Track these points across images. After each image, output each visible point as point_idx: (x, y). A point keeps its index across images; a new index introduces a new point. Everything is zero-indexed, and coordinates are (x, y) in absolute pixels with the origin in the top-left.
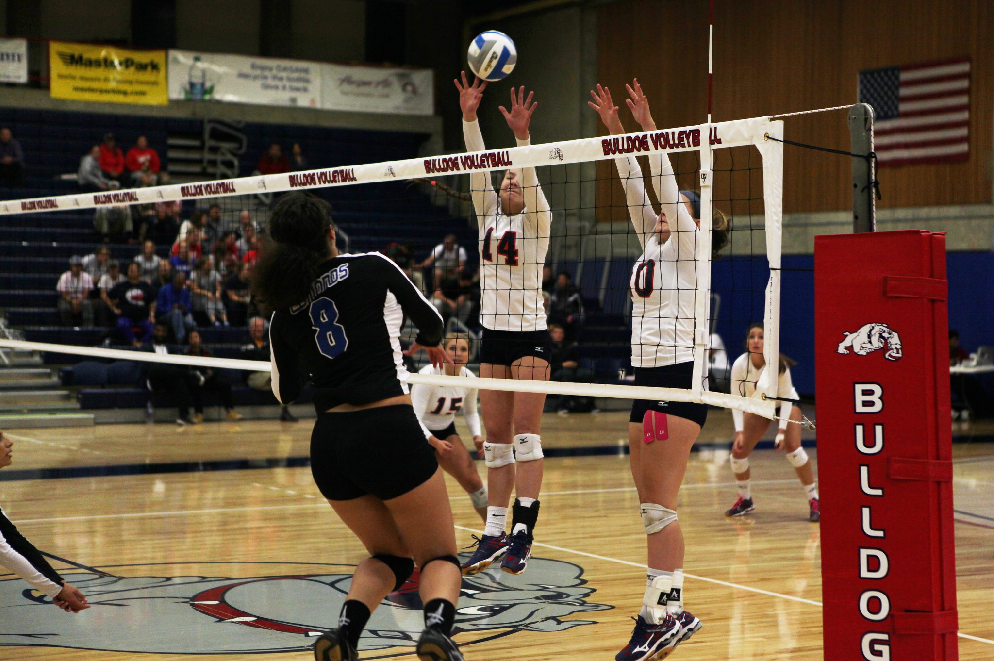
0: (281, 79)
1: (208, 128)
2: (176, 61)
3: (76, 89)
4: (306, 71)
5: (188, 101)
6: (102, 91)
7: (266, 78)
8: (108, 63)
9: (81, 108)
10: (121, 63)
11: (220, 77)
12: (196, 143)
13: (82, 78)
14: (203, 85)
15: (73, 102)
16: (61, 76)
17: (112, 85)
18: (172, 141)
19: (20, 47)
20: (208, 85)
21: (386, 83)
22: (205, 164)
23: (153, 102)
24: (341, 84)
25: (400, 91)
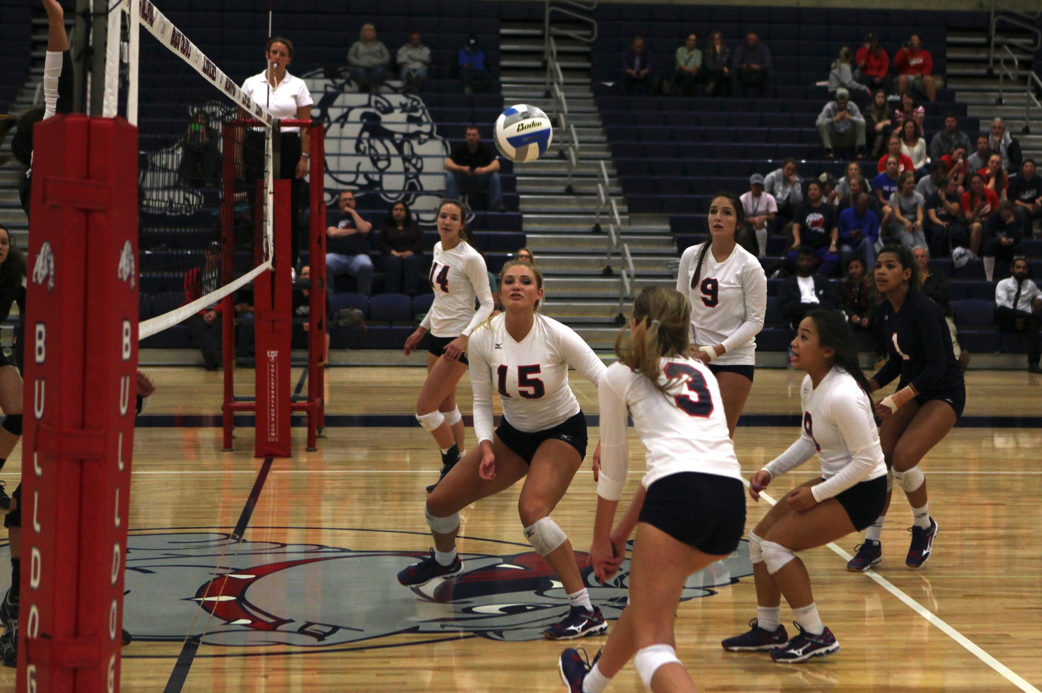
1: (994, 21)
12: (982, 40)
18: (951, 39)
22: (991, 65)
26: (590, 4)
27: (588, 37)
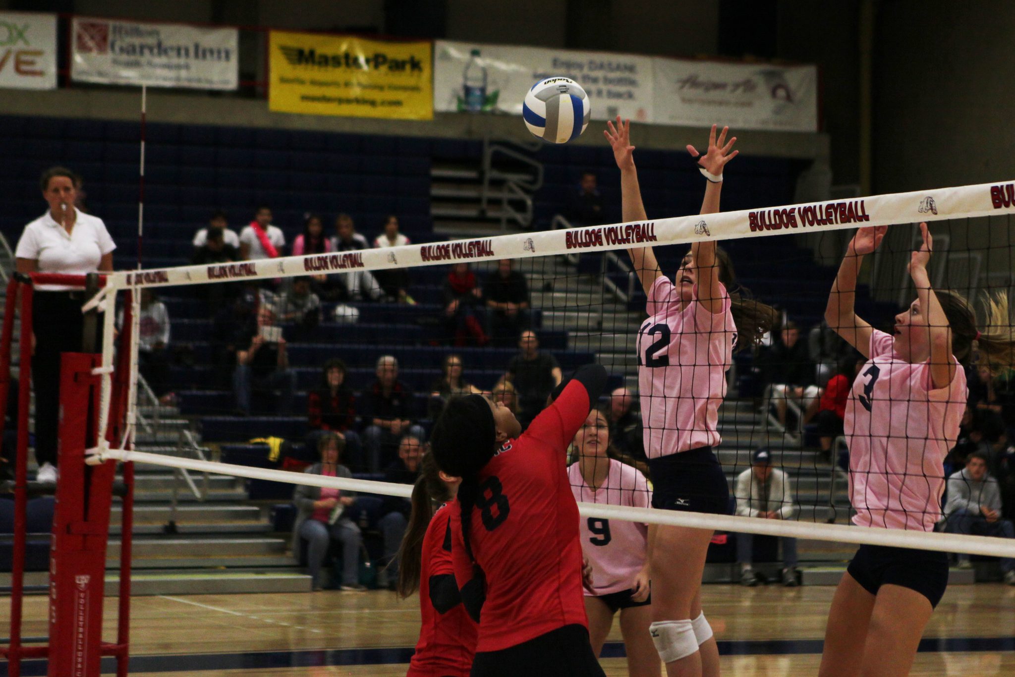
0: (595, 81)
1: (488, 152)
2: (446, 57)
3: (305, 98)
4: (631, 69)
5: (462, 113)
6: (341, 101)
8: (351, 62)
9: (314, 126)
10: (368, 61)
11: (508, 78)
12: (471, 174)
13: (314, 83)
14: (483, 90)
15: (301, 116)
16: (283, 80)
17: (356, 92)
18: (436, 172)
19: (228, 38)
20: (490, 90)
21: (748, 86)
22: (484, 205)
23: (412, 116)
24: (682, 87)
25: (767, 98)
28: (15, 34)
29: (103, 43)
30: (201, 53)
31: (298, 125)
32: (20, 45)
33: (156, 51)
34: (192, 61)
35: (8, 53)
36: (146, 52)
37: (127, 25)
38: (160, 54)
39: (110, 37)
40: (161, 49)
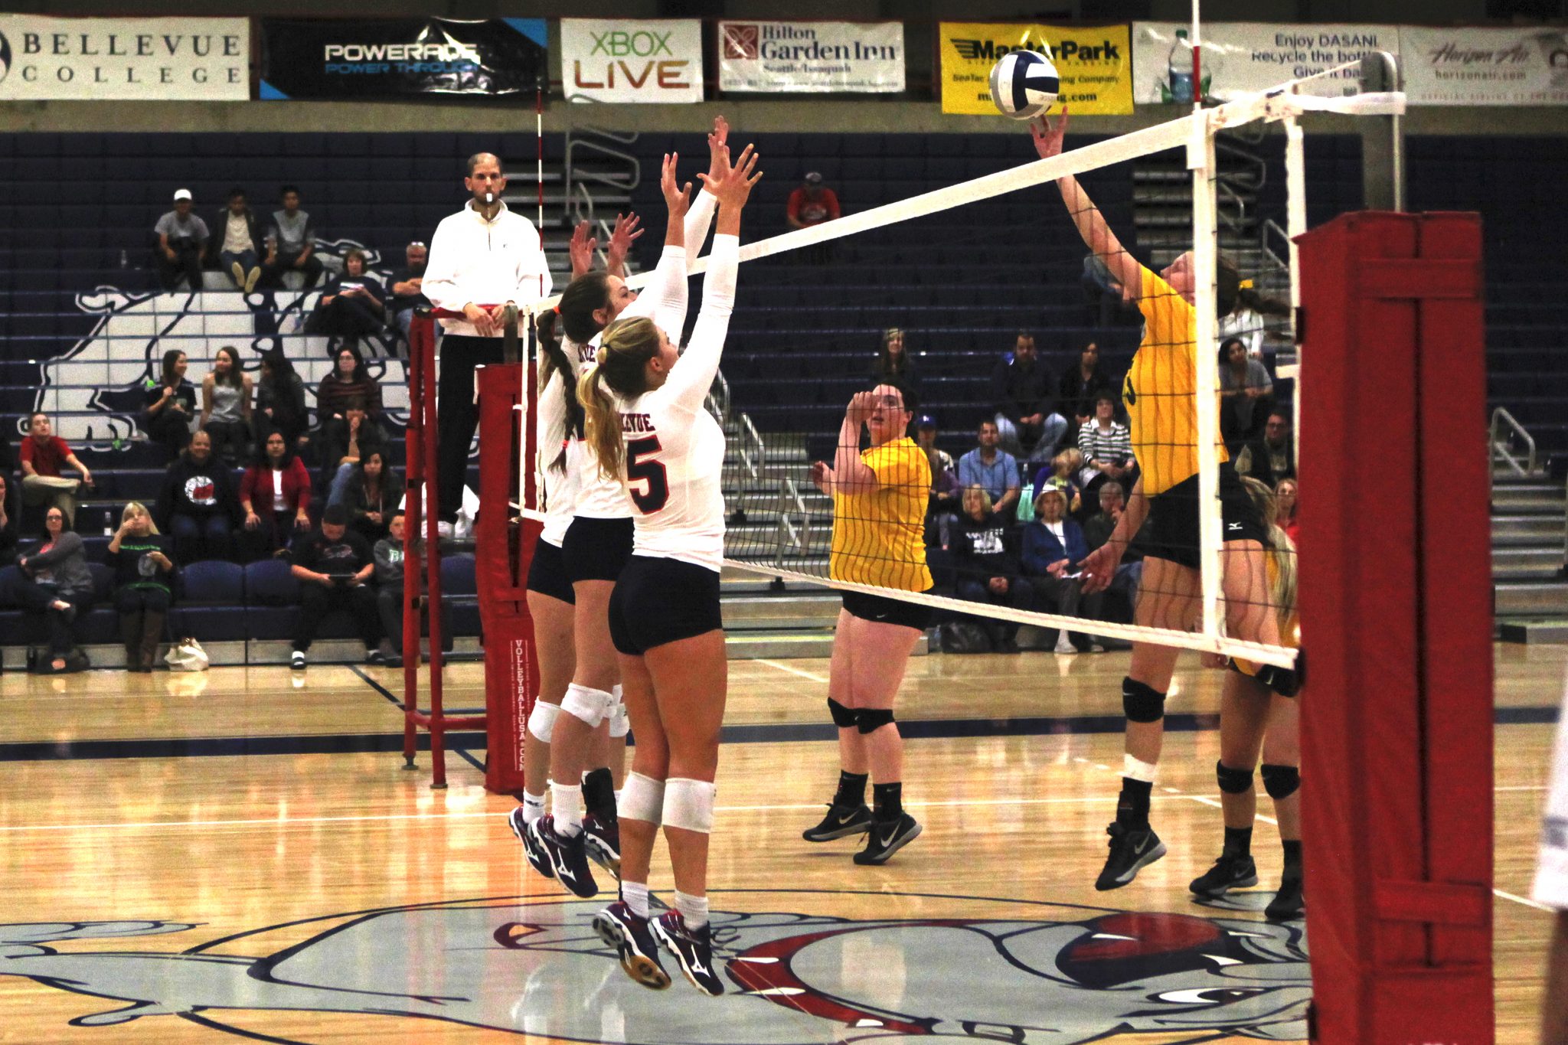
0: (1328, 58)
2: (1146, 39)
3: (983, 97)
4: (1372, 40)
5: (1167, 104)
7: (1301, 57)
9: (994, 128)
11: (1221, 62)
12: (1180, 175)
14: (1193, 76)
15: (978, 117)
16: (957, 78)
18: (1140, 175)
19: (893, 34)
20: (1202, 75)
21: (1518, 53)
23: (1107, 111)
24: (1435, 60)
25: (1544, 65)
26: (628, 135)
27: (627, 182)
28: (657, 43)
29: (753, 47)
30: (862, 52)
31: (976, 128)
32: (663, 56)
33: (811, 53)
34: (852, 62)
35: (651, 63)
36: (801, 54)
37: (777, 25)
38: (816, 57)
39: (761, 42)
40: (819, 52)
